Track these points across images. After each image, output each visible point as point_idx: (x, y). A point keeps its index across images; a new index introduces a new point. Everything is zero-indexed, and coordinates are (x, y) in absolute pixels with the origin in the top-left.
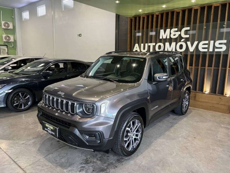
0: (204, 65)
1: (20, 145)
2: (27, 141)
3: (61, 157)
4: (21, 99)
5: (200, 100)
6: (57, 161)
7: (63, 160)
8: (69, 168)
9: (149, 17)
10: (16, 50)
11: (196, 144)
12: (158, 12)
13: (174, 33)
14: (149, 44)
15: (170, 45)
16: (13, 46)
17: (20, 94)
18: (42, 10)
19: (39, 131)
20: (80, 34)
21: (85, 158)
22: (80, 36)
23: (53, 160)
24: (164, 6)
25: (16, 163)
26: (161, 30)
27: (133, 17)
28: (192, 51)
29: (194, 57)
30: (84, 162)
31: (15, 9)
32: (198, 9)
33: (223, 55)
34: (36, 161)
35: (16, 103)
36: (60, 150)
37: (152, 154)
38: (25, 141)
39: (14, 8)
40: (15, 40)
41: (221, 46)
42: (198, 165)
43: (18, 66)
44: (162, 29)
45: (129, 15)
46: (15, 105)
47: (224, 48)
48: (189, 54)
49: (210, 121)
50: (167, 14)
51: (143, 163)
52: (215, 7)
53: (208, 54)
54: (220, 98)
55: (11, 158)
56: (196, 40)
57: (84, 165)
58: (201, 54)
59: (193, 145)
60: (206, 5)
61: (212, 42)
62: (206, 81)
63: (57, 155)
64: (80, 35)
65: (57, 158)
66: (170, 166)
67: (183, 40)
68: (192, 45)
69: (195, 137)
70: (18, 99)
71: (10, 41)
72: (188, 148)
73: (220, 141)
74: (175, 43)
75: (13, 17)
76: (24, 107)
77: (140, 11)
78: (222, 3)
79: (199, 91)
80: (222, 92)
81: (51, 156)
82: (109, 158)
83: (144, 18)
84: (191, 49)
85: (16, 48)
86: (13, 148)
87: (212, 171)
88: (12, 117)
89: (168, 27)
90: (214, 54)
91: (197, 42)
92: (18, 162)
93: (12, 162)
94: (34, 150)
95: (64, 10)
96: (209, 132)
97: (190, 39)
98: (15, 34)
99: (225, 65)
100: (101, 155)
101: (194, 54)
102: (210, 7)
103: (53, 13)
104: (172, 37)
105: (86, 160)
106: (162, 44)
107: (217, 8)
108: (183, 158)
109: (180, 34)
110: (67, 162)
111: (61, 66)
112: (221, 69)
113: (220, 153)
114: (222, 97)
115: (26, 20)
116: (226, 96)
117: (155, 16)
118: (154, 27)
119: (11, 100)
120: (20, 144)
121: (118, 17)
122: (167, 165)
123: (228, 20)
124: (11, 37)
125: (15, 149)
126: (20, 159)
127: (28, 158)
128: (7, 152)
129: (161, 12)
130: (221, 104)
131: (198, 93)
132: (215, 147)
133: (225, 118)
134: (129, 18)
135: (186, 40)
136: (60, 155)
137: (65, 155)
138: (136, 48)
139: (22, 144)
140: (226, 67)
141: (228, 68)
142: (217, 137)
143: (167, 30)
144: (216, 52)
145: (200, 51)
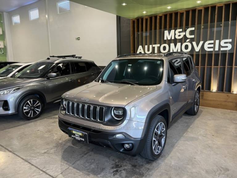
0: (210, 64)
1: (43, 155)
2: (48, 150)
3: (90, 164)
5: (210, 99)
6: (86, 167)
7: (93, 166)
8: (102, 173)
9: (153, 18)
10: (6, 57)
11: (216, 141)
12: (162, 13)
13: (178, 34)
14: (154, 46)
15: (175, 45)
16: (3, 52)
18: (34, 14)
19: (56, 139)
20: (78, 38)
21: (114, 162)
22: (78, 40)
23: (83, 167)
24: (169, 7)
25: (46, 173)
26: (165, 31)
27: (136, 19)
28: (198, 51)
29: (200, 56)
30: (115, 166)
31: (4, 13)
32: (202, 10)
33: (229, 53)
34: (66, 169)
36: (86, 156)
37: (179, 155)
38: (46, 150)
40: (5, 45)
41: (226, 45)
42: (225, 161)
44: (167, 30)
45: (131, 17)
47: (230, 47)
48: (195, 53)
49: (222, 118)
50: (171, 15)
51: (173, 163)
52: (219, 7)
53: (213, 53)
54: (228, 96)
56: (201, 40)
57: (115, 169)
58: (207, 53)
59: (214, 143)
60: (210, 6)
61: (217, 42)
62: (213, 79)
63: (85, 161)
64: (78, 39)
65: (86, 164)
66: (199, 164)
67: (188, 40)
68: (198, 45)
69: (213, 134)
72: (210, 145)
74: (180, 43)
75: (2, 21)
77: (144, 12)
78: (226, 3)
79: (206, 90)
80: (229, 90)
81: (78, 162)
82: (137, 160)
83: (147, 20)
84: (197, 49)
85: (6, 55)
86: (36, 158)
89: (172, 27)
90: (220, 53)
91: (203, 42)
92: (47, 172)
93: (41, 172)
94: (58, 158)
96: (224, 129)
97: (195, 39)
98: (5, 40)
99: (231, 64)
100: (129, 158)
101: (200, 53)
102: (213, 7)
103: (47, 16)
104: (177, 37)
105: (115, 164)
106: (167, 46)
107: (220, 8)
108: (209, 155)
109: (185, 34)
110: (98, 168)
112: (227, 67)
114: (229, 95)
115: (17, 25)
116: (233, 93)
117: (158, 18)
118: (158, 28)
120: (42, 154)
121: (119, 19)
122: (196, 163)
123: (231, 20)
124: (1, 43)
125: (39, 159)
126: (48, 168)
127: (56, 167)
128: (32, 162)
129: (164, 14)
130: (229, 102)
131: (205, 92)
132: (235, 143)
133: (235, 115)
134: (132, 19)
135: (192, 40)
136: (88, 162)
137: (93, 161)
138: (140, 50)
139: (44, 153)
140: (232, 65)
141: (234, 67)
142: (233, 133)
143: (172, 31)
144: (222, 51)
145: (206, 51)
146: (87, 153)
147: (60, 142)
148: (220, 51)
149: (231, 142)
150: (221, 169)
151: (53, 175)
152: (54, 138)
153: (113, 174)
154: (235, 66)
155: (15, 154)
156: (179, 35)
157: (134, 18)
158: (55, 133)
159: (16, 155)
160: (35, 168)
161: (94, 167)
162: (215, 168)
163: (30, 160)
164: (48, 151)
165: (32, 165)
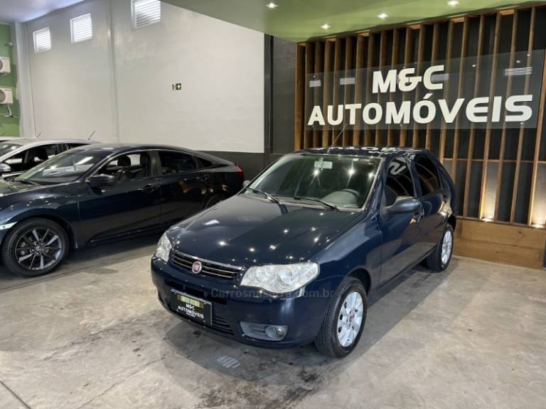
0: (478, 153)
1: (41, 363)
2: (56, 351)
3: (147, 392)
5: (474, 239)
6: (136, 401)
7: (152, 399)
9: (347, 41)
10: (18, 124)
11: (474, 346)
12: (368, 29)
13: (405, 79)
14: (347, 107)
15: (398, 108)
16: (10, 114)
17: (34, 232)
18: (82, 28)
19: (86, 325)
20: (177, 85)
21: (208, 392)
22: (177, 89)
23: (127, 399)
24: (383, 16)
26: (375, 73)
27: (306, 42)
28: (451, 121)
29: (456, 135)
30: (207, 401)
31: (16, 25)
32: (463, 23)
33: (525, 130)
34: (84, 405)
35: (26, 255)
36: (142, 372)
38: (53, 352)
39: (13, 24)
41: (518, 108)
42: (488, 400)
43: (25, 162)
44: (378, 70)
45: (297, 36)
46: (21, 259)
47: (527, 113)
48: (444, 128)
49: (500, 287)
50: (389, 33)
51: (354, 400)
52: (503, 17)
53: (488, 127)
54: (520, 233)
55: (18, 397)
56: (459, 95)
58: (472, 127)
59: (469, 349)
60: (482, 14)
61: (498, 100)
62: (485, 193)
63: (137, 385)
64: (177, 87)
65: (137, 394)
66: (419, 406)
67: (428, 96)
68: (450, 108)
69: (471, 328)
70: (30, 246)
71: (5, 102)
72: (458, 356)
73: (530, 336)
74: (409, 103)
75: (11, 44)
76: (45, 263)
77: (326, 27)
78: (520, 7)
79: (468, 216)
80: (524, 217)
81: (120, 387)
82: (266, 389)
83: (333, 44)
84: (449, 117)
85: (18, 120)
86: (21, 372)
88: (16, 291)
89: (390, 64)
90: (504, 128)
91: (463, 100)
95: (136, 25)
97: (446, 94)
98: (17, 85)
99: (529, 155)
100: (248, 381)
101: (456, 128)
103: (109, 33)
104: (403, 88)
105: (210, 396)
106: (378, 107)
107: (507, 20)
108: (449, 382)
109: (420, 80)
111: (135, 160)
112: (521, 163)
113: (535, 367)
114: (525, 230)
115: (44, 52)
116: (534, 226)
117: (359, 40)
118: (358, 64)
119: (13, 249)
120: (41, 361)
121: (270, 42)
122: (413, 402)
123: (533, 49)
124: (6, 93)
125: (28, 375)
126: (41, 400)
127: (63, 397)
128: (8, 381)
129: (374, 31)
130: (522, 247)
131: (467, 221)
132: (522, 353)
133: (535, 280)
134: (298, 43)
135: (437, 95)
136: (144, 386)
137: (157, 384)
138: (317, 116)
139: (45, 359)
140: (532, 158)
141: (537, 162)
142: (522, 326)
143: (390, 71)
144: (508, 123)
145: (470, 122)
146: (148, 364)
147: (93, 333)
148: (504, 124)
149: (511, 349)
152: (82, 323)
154: (539, 160)
156: (407, 82)
157: (306, 40)
158: (88, 310)
161: (154, 401)
164: (56, 353)
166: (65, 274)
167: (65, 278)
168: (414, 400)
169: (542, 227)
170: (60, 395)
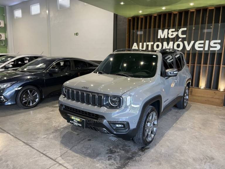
0: (199, 62)
1: (43, 139)
3: (86, 149)
4: (30, 96)
5: (197, 95)
6: (84, 152)
8: (98, 157)
9: (148, 18)
10: (7, 48)
11: (202, 133)
12: (156, 13)
13: (171, 33)
14: (148, 43)
15: (168, 45)
16: (4, 44)
18: (35, 9)
19: (55, 126)
22: (76, 35)
23: (80, 151)
24: (164, 8)
25: (46, 156)
28: (189, 50)
29: (191, 55)
30: (109, 152)
31: (7, 7)
32: (194, 12)
33: (217, 53)
34: (64, 153)
35: (25, 100)
36: (82, 142)
37: (168, 143)
39: (5, 6)
40: (6, 38)
41: (215, 45)
42: (211, 151)
43: (15, 64)
44: (160, 29)
45: (128, 15)
46: (24, 102)
47: (218, 47)
48: (186, 52)
49: (209, 113)
50: (165, 15)
51: (163, 151)
52: (210, 10)
53: (203, 52)
54: (215, 93)
56: (192, 40)
57: (110, 155)
58: (197, 52)
60: (201, 8)
61: (207, 42)
62: (202, 77)
63: (82, 146)
64: (77, 34)
65: (83, 149)
66: (187, 153)
67: (180, 40)
68: (189, 44)
69: (200, 127)
70: (27, 97)
71: (2, 39)
72: (197, 137)
73: (222, 130)
74: (172, 42)
75: (4, 15)
76: (32, 103)
77: (141, 12)
78: (217, 6)
79: (195, 86)
80: (216, 87)
81: (76, 147)
82: (130, 148)
83: (142, 19)
84: (188, 48)
85: (7, 46)
86: (36, 142)
87: (223, 155)
88: (23, 114)
89: (165, 27)
90: (209, 52)
91: (194, 41)
92: (47, 154)
93: (42, 155)
94: (57, 142)
95: (59, 9)
96: (211, 123)
97: (187, 39)
98: (7, 32)
100: (123, 145)
101: (191, 53)
102: (205, 10)
103: (47, 12)
104: (170, 36)
105: (110, 150)
106: (160, 44)
107: (212, 11)
108: (196, 145)
109: (177, 34)
110: (94, 153)
112: (215, 66)
114: (216, 92)
115: (18, 19)
116: (220, 90)
117: (153, 17)
119: (20, 98)
121: (116, 17)
122: (184, 152)
123: (221, 22)
124: (2, 35)
125: (39, 143)
126: (47, 152)
127: (55, 151)
128: (33, 145)
129: (159, 14)
130: (216, 98)
131: (194, 89)
132: (220, 135)
133: (221, 111)
134: (128, 18)
135: (183, 40)
136: (85, 147)
137: (89, 146)
138: (135, 47)
139: (44, 138)
140: (220, 64)
141: (222, 66)
142: (219, 126)
143: (165, 30)
145: (196, 50)
146: (84, 139)
147: (59, 129)
148: (210, 51)
149: (216, 134)
150: (207, 158)
151: (53, 157)
152: (53, 125)
153: (108, 159)
155: (16, 138)
157: (131, 17)
158: (54, 121)
159: (18, 139)
160: (36, 151)
161: (90, 152)
162: (201, 157)
163: (30, 143)
164: (47, 136)
165: (33, 148)
166: (40, 108)
167: (40, 109)
168: (185, 151)
169: (223, 91)
170: (54, 150)
